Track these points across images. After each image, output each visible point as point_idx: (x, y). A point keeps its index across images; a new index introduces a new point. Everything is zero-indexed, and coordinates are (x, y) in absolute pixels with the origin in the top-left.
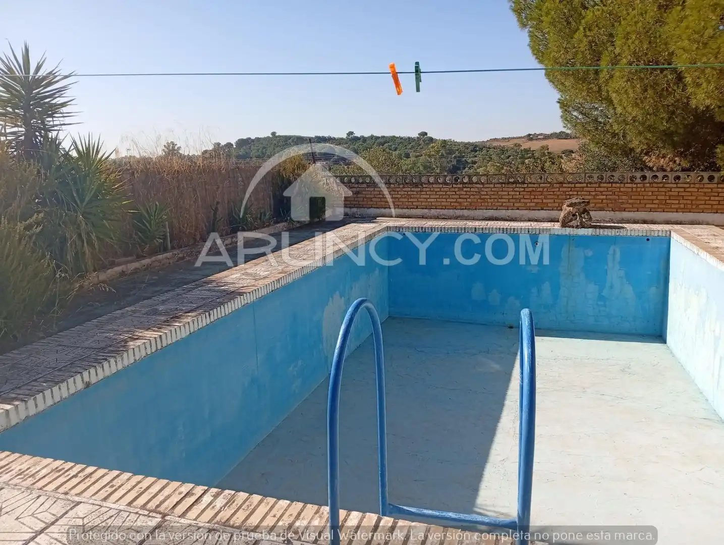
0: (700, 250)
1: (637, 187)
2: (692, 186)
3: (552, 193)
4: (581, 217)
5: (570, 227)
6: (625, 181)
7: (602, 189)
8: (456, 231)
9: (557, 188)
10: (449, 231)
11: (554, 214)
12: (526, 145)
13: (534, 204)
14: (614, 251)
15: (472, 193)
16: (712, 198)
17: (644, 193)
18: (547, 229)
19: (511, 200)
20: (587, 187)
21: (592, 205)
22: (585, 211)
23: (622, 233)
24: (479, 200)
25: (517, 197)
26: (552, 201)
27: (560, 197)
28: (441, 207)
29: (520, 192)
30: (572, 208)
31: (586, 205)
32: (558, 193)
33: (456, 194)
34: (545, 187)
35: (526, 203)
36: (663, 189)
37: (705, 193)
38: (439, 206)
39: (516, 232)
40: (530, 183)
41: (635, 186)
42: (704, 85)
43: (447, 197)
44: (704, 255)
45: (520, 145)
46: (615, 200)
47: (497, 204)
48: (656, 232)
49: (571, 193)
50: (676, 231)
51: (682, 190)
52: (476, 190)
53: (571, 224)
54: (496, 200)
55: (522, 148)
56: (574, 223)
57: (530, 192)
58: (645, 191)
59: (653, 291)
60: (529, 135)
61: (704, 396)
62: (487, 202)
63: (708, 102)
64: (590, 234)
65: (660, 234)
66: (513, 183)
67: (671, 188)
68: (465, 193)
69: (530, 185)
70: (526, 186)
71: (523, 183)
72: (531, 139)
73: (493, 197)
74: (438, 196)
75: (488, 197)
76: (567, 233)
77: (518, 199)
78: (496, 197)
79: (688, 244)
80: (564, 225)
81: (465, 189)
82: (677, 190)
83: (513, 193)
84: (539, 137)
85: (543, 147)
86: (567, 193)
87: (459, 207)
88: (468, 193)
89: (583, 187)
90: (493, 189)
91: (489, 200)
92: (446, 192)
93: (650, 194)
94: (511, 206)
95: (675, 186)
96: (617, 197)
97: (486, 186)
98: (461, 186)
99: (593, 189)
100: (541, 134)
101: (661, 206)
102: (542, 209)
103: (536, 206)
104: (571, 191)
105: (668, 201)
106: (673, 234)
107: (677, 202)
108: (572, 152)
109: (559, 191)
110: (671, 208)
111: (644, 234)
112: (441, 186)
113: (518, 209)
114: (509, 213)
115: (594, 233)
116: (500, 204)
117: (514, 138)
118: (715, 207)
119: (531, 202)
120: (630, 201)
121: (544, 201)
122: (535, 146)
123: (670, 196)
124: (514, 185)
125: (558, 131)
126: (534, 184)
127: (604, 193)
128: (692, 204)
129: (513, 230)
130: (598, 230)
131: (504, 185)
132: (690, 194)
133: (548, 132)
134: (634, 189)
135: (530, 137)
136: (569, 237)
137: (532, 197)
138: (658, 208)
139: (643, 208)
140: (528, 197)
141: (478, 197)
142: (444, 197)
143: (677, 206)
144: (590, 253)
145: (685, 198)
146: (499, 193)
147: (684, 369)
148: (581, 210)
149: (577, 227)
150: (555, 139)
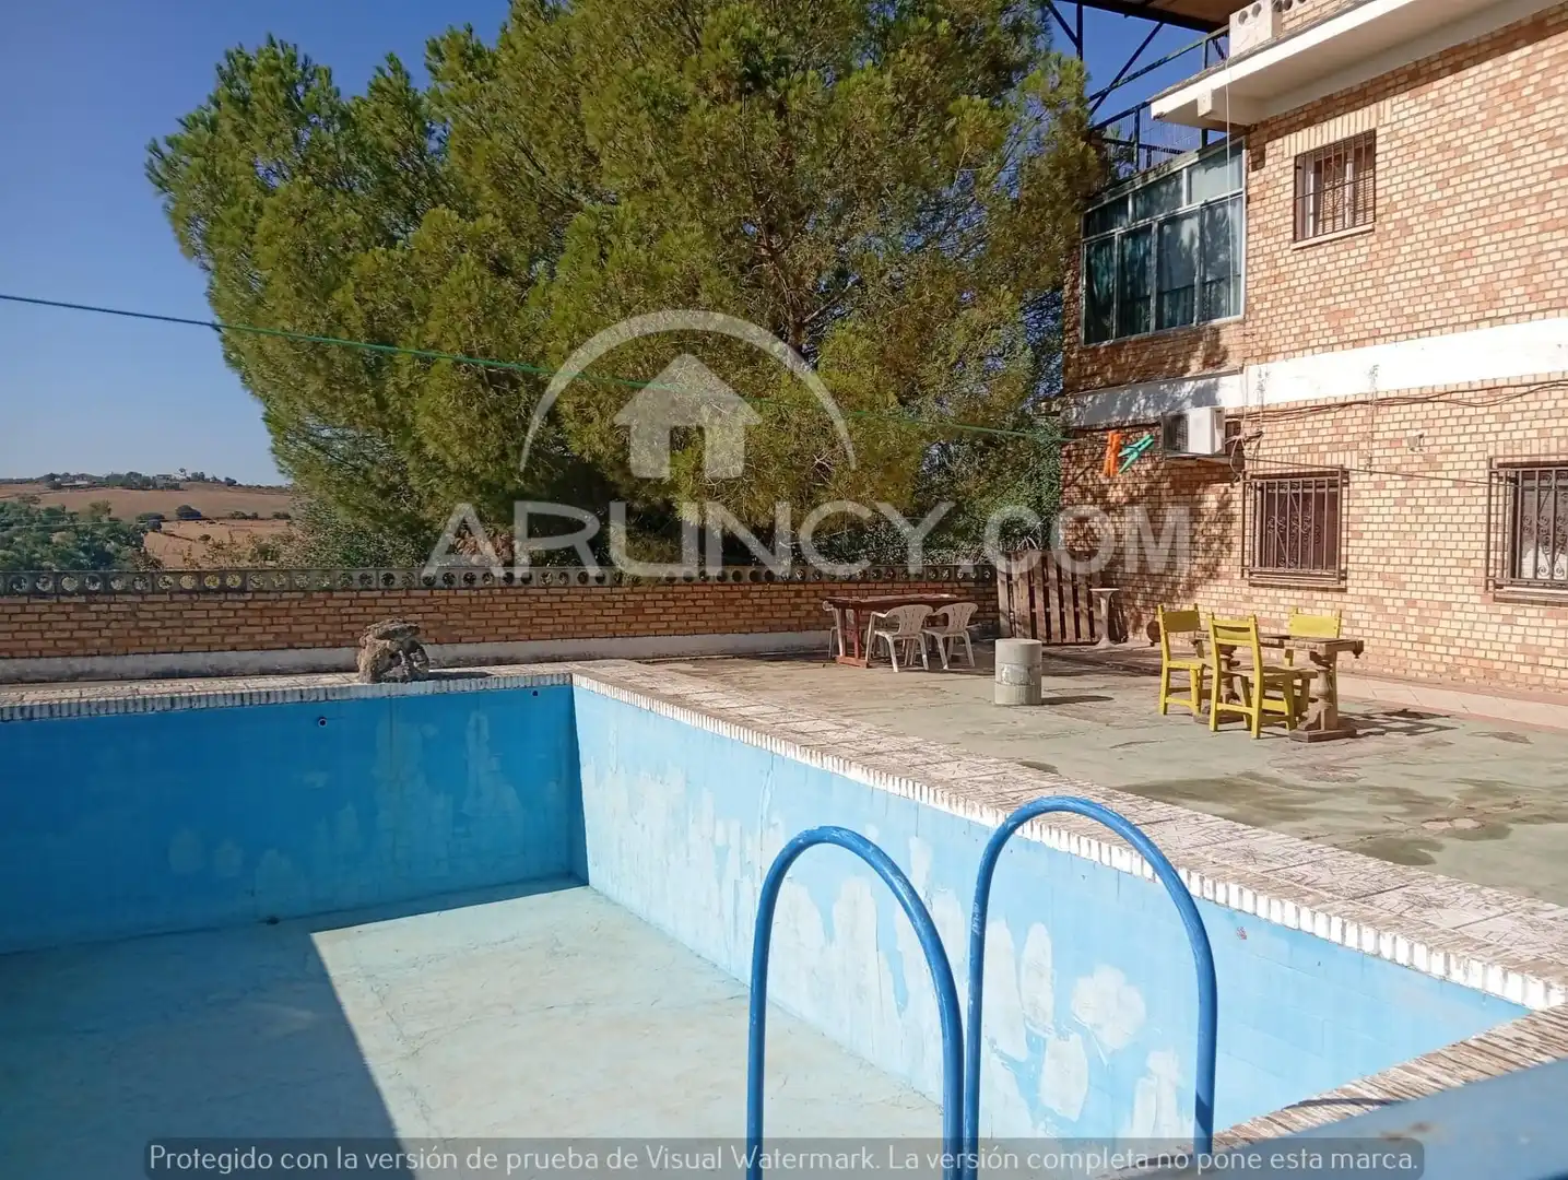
1: (479, 596)
2: (572, 591)
3: (310, 612)
4: (408, 658)
5: (388, 680)
6: (456, 585)
7: (413, 602)
9: (319, 600)
11: (342, 655)
12: (52, 500)
13: (270, 637)
14: (478, 721)
15: (113, 616)
16: (606, 612)
17: (493, 607)
18: (341, 689)
19: (216, 630)
20: (383, 597)
23: (491, 685)
24: (135, 633)
25: (230, 621)
26: (312, 628)
27: (329, 619)
28: (26, 654)
29: (236, 610)
30: (388, 642)
32: (324, 611)
33: (68, 620)
34: (294, 600)
35: (252, 635)
36: (526, 599)
37: (593, 603)
38: (20, 650)
39: (272, 701)
40: (260, 591)
41: (474, 593)
42: (597, 419)
43: (44, 626)
45: (34, 500)
46: (442, 621)
47: (181, 640)
48: (548, 679)
49: (351, 610)
50: (581, 673)
51: (558, 599)
52: (124, 608)
53: (390, 674)
54: (178, 631)
55: (42, 506)
56: (396, 671)
57: (261, 610)
58: (493, 603)
60: (52, 477)
62: (157, 637)
63: (600, 447)
64: (430, 692)
65: (555, 682)
66: (217, 592)
67: (538, 596)
68: (94, 616)
69: (258, 596)
70: (249, 596)
71: (242, 590)
72: (58, 487)
73: (168, 623)
74: (16, 627)
75: (157, 624)
76: (385, 694)
77: (231, 626)
78: (178, 623)
79: (625, 696)
80: (377, 677)
81: (93, 607)
82: (548, 599)
83: (219, 613)
84: (78, 483)
85: (95, 507)
86: (343, 611)
87: (81, 652)
88: (103, 616)
89: (375, 599)
90: (169, 607)
91: (160, 632)
92: (40, 614)
93: (503, 607)
94: (217, 644)
95: (544, 591)
96: (444, 617)
97: (150, 598)
98: (83, 599)
99: (395, 602)
100: (82, 477)
101: (524, 630)
102: (291, 647)
103: (276, 641)
104: (351, 606)
105: (536, 621)
106: (576, 679)
107: (551, 621)
109: (325, 606)
110: (541, 632)
111: (529, 684)
112: (24, 600)
113: (234, 649)
114: (214, 659)
115: (437, 690)
116: (189, 639)
117: (11, 482)
118: (611, 627)
119: (264, 633)
120: (468, 623)
121: (295, 629)
122: (77, 502)
123: (537, 611)
124: (222, 597)
125: (124, 472)
126: (268, 592)
127: (419, 609)
128: (575, 624)
129: (264, 697)
130: (444, 682)
131: (195, 597)
132: (569, 606)
133: (101, 472)
134: (474, 601)
135: (54, 482)
136: (390, 703)
137: (267, 621)
138: (520, 633)
139: (491, 634)
140: (256, 621)
141: (131, 624)
142: (35, 627)
143: (551, 629)
144: (431, 730)
145: (564, 613)
146: (186, 615)
148: (407, 645)
149: (404, 679)
150: (118, 489)
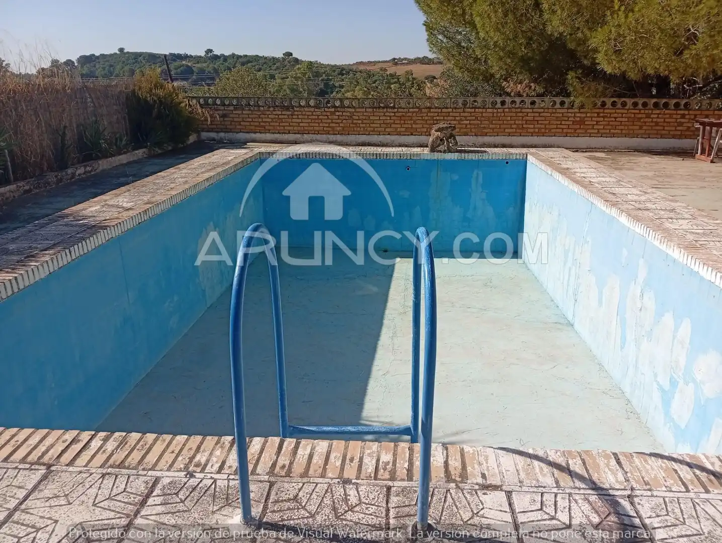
0: (554, 171)
1: (498, 112)
2: (546, 110)
3: (420, 118)
4: (448, 141)
5: (438, 151)
6: (487, 106)
7: (466, 114)
8: (331, 157)
9: (425, 113)
10: (324, 157)
11: (422, 139)
12: (391, 70)
13: (404, 129)
14: (478, 174)
15: (344, 117)
16: (563, 122)
17: (504, 118)
18: (417, 154)
19: (382, 125)
20: (452, 112)
21: (457, 130)
22: (452, 136)
23: (485, 157)
24: (351, 125)
25: (388, 121)
26: (421, 126)
27: (428, 122)
28: (313, 132)
29: (390, 117)
30: (439, 133)
31: (452, 130)
32: (426, 118)
33: (328, 119)
34: (414, 112)
35: (396, 128)
36: (521, 114)
37: (557, 117)
38: (311, 130)
39: (388, 158)
40: (401, 108)
41: (495, 111)
42: (559, 12)
43: (320, 121)
44: (557, 175)
45: (386, 70)
46: (478, 124)
47: (369, 129)
48: (514, 156)
49: (438, 118)
50: (532, 154)
51: (537, 114)
52: (348, 114)
53: (439, 148)
54: (368, 125)
55: (388, 73)
56: (441, 148)
57: (401, 117)
58: (504, 116)
59: (511, 211)
60: (394, 59)
61: (555, 303)
62: (359, 127)
63: (561, 29)
64: (456, 158)
65: (518, 157)
66: (383, 108)
67: (528, 113)
68: (337, 117)
69: (400, 110)
70: (396, 110)
71: (394, 107)
72: (396, 64)
73: (365, 121)
74: (310, 121)
75: (360, 122)
76: (436, 158)
77: (388, 124)
78: (368, 122)
79: (543, 166)
80: (433, 150)
81: (337, 114)
82: (533, 115)
83: (384, 118)
84: (403, 62)
85: (407, 72)
86: (435, 118)
87: (331, 132)
88: (340, 117)
89: (449, 112)
90: (365, 114)
91: (361, 125)
92: (318, 116)
93: (509, 118)
94: (382, 132)
95: (531, 110)
96: (480, 122)
97: (358, 110)
98: (333, 110)
99: (458, 114)
100: (405, 59)
101: (518, 131)
102: (412, 134)
103: (405, 131)
104: (438, 116)
105: (524, 126)
106: (529, 157)
107: (532, 126)
108: (434, 78)
109: (427, 116)
110: (527, 132)
111: (504, 158)
112: (312, 109)
113: (389, 134)
114: (381, 138)
115: (459, 158)
116: (372, 129)
117: (379, 62)
118: (565, 131)
119: (401, 127)
120: (491, 126)
121: (414, 126)
122: (400, 70)
123: (526, 121)
124: (385, 110)
125: (421, 56)
126: (404, 108)
127: (468, 118)
128: (546, 129)
129: (385, 156)
130: (463, 154)
131: (375, 110)
132: (543, 119)
133: (412, 57)
134: (495, 115)
135: (395, 62)
136: (437, 161)
137: (402, 122)
138: (516, 132)
139: (502, 132)
140: (398, 122)
141: (350, 121)
142: (317, 121)
143: (532, 130)
144: (456, 177)
145: (540, 122)
146: (371, 118)
147: (538, 281)
148: (448, 135)
149: (445, 152)
150: (418, 65)
